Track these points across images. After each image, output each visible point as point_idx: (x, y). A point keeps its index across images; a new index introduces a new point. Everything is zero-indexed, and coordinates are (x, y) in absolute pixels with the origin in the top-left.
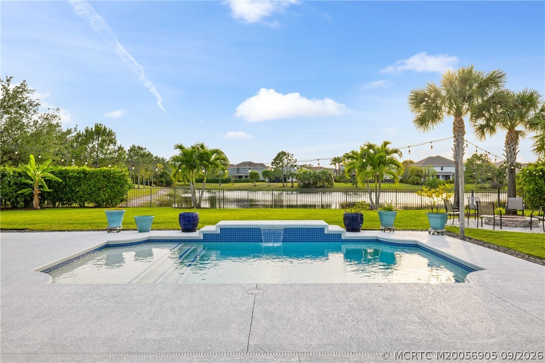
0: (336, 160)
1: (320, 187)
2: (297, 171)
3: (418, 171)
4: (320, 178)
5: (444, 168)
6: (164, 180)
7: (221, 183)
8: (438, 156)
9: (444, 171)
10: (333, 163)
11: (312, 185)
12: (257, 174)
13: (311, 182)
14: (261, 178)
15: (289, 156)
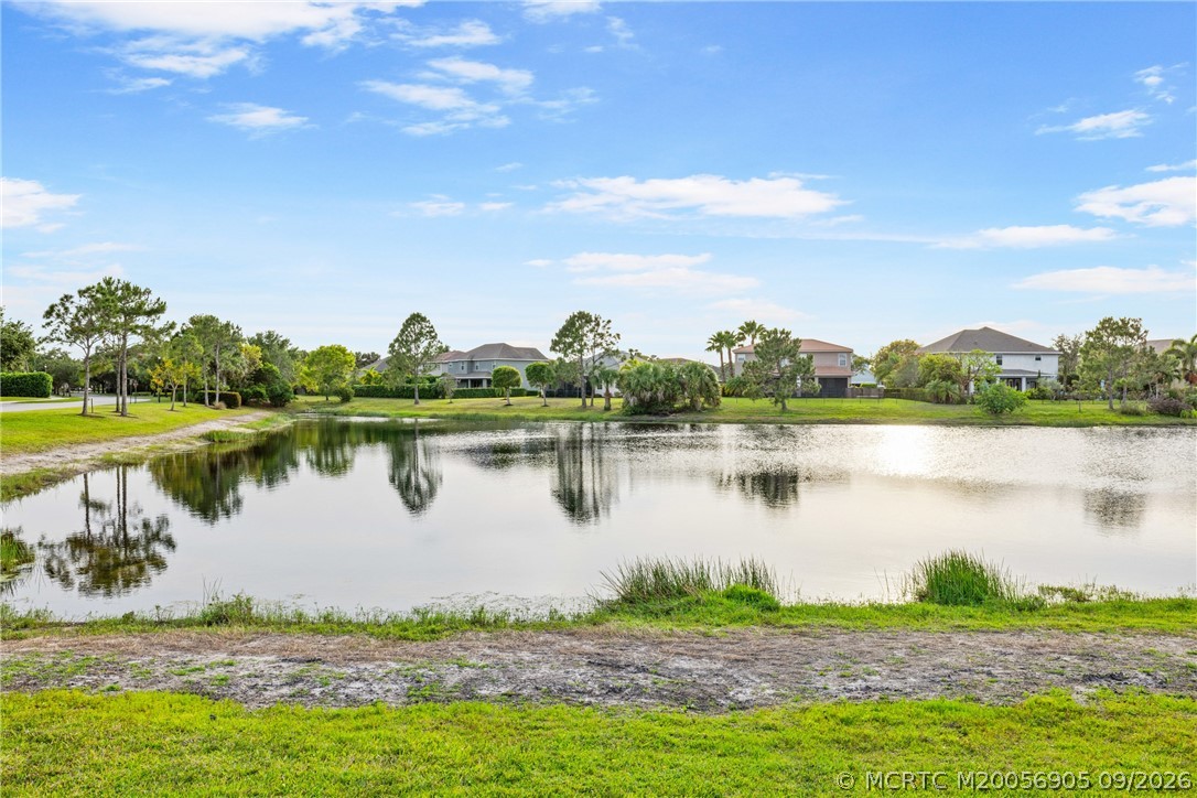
0: (722, 340)
1: (684, 410)
2: (622, 365)
3: (949, 367)
4: (682, 385)
5: (1005, 360)
6: (263, 391)
7: (420, 398)
8: (986, 329)
9: (1004, 366)
10: (713, 347)
11: (663, 403)
12: (514, 374)
13: (660, 395)
14: (525, 384)
15: (598, 325)
